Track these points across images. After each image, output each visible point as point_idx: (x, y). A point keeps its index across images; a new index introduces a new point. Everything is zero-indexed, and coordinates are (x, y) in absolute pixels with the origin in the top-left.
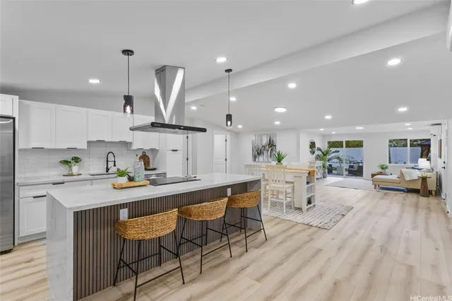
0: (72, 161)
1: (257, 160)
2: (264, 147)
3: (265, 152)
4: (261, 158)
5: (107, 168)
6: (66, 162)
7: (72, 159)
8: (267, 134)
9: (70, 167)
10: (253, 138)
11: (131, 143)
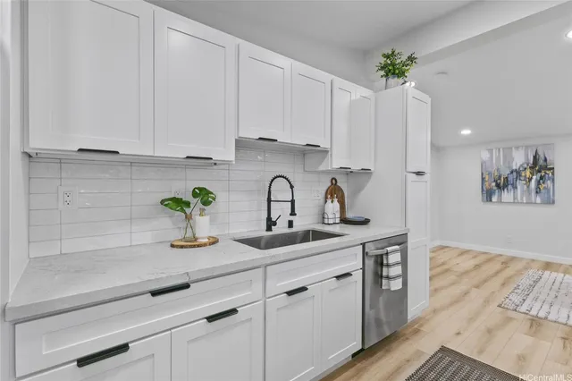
0: (193, 201)
1: (495, 199)
2: (518, 172)
3: (520, 185)
4: (507, 196)
5: (269, 219)
6: (178, 203)
7: (195, 195)
8: (527, 147)
9: (188, 218)
10: (485, 155)
11: (325, 152)
